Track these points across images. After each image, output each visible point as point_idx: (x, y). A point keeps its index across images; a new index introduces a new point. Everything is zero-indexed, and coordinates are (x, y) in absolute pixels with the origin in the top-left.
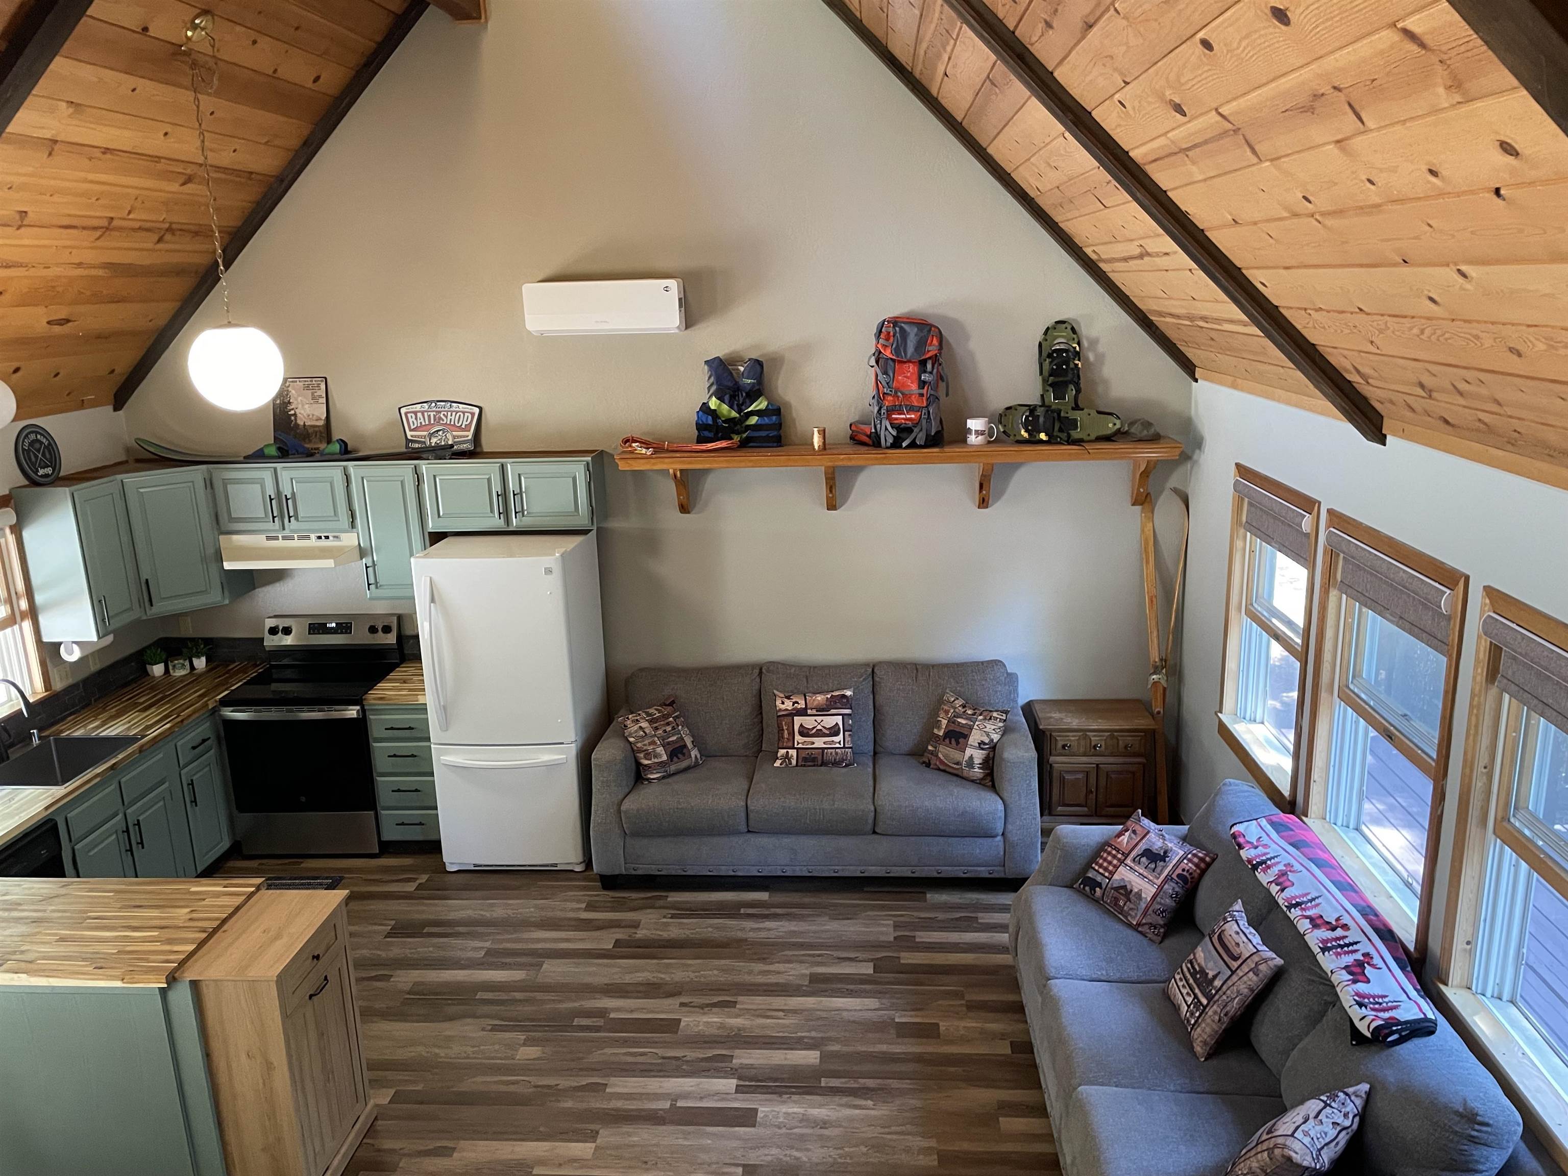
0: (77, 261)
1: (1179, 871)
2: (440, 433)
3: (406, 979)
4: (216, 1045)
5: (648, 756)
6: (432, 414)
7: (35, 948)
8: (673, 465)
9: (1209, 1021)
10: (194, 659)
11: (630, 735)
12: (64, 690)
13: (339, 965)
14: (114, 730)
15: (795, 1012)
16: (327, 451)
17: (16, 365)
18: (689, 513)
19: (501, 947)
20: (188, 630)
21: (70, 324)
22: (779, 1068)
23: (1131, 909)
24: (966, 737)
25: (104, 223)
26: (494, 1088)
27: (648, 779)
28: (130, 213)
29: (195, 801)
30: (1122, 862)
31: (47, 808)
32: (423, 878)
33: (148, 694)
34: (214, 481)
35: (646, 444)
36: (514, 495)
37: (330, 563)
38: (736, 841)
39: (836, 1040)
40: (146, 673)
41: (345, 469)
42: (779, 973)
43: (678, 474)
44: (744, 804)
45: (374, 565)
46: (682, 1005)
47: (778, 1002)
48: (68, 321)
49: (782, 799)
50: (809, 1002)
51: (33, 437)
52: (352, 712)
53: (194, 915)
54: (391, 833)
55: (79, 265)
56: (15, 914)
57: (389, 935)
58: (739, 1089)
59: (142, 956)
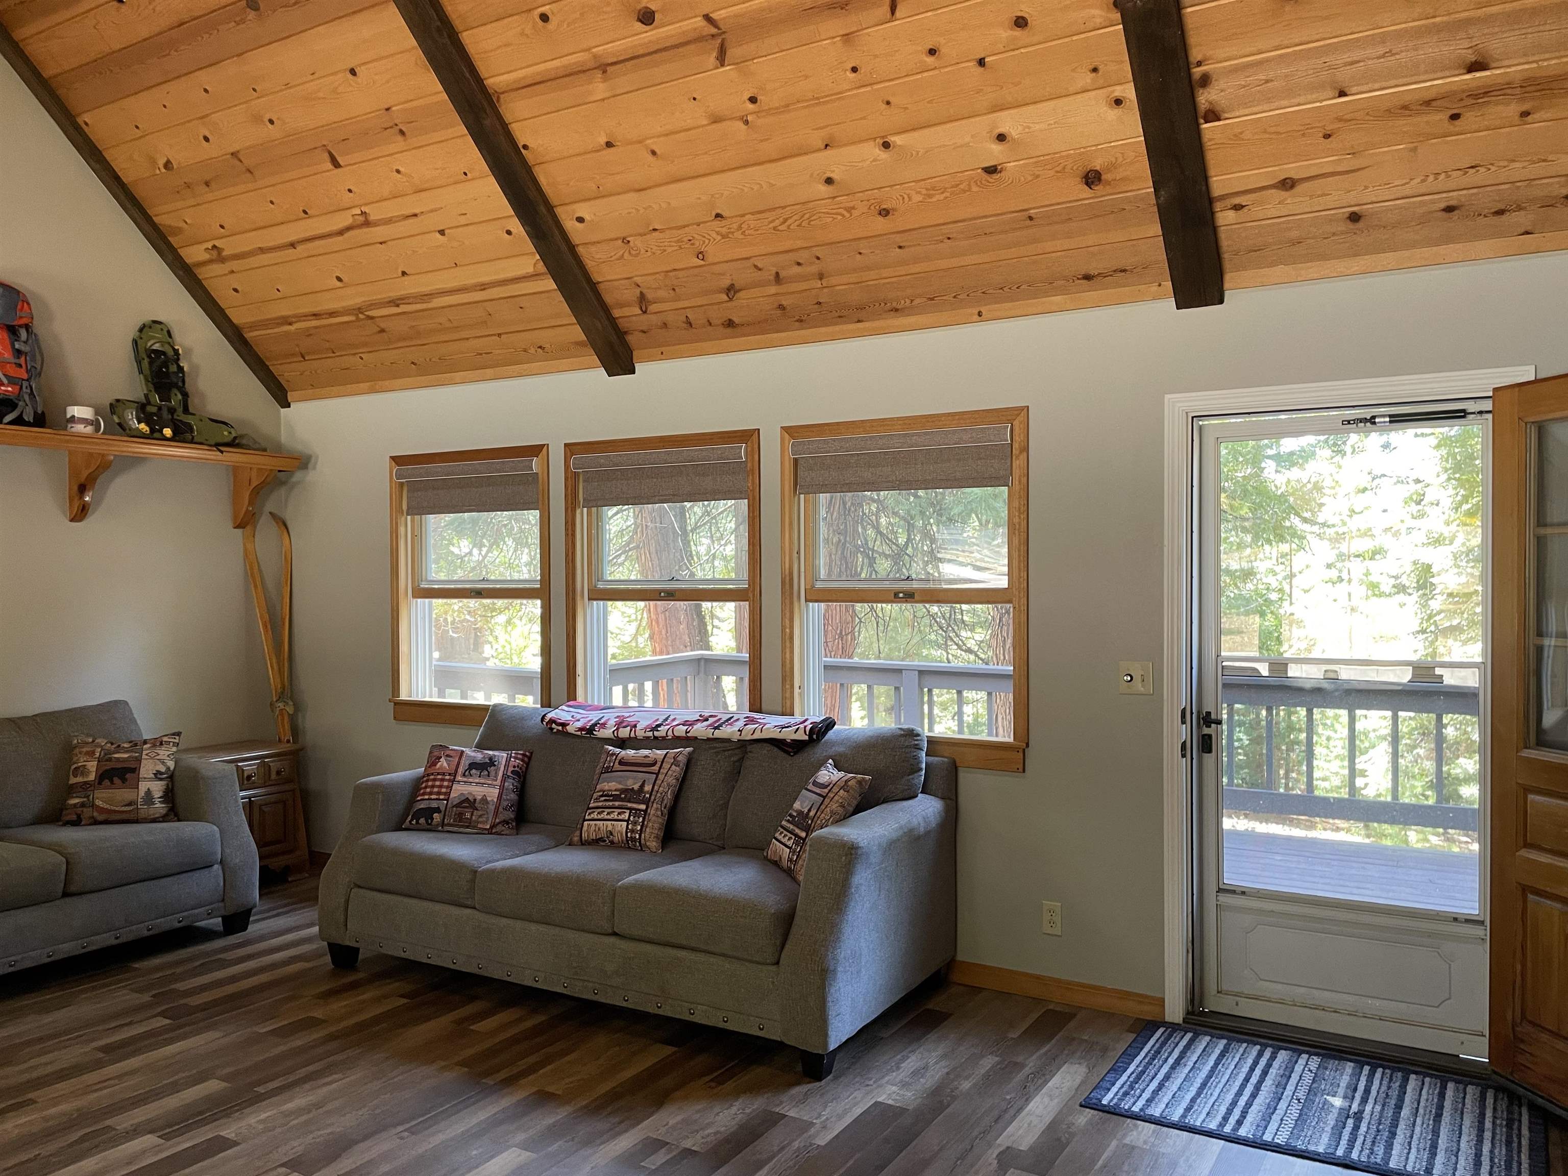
1: (511, 769)
9: (654, 818)
23: (480, 816)
24: (135, 770)
30: (453, 781)
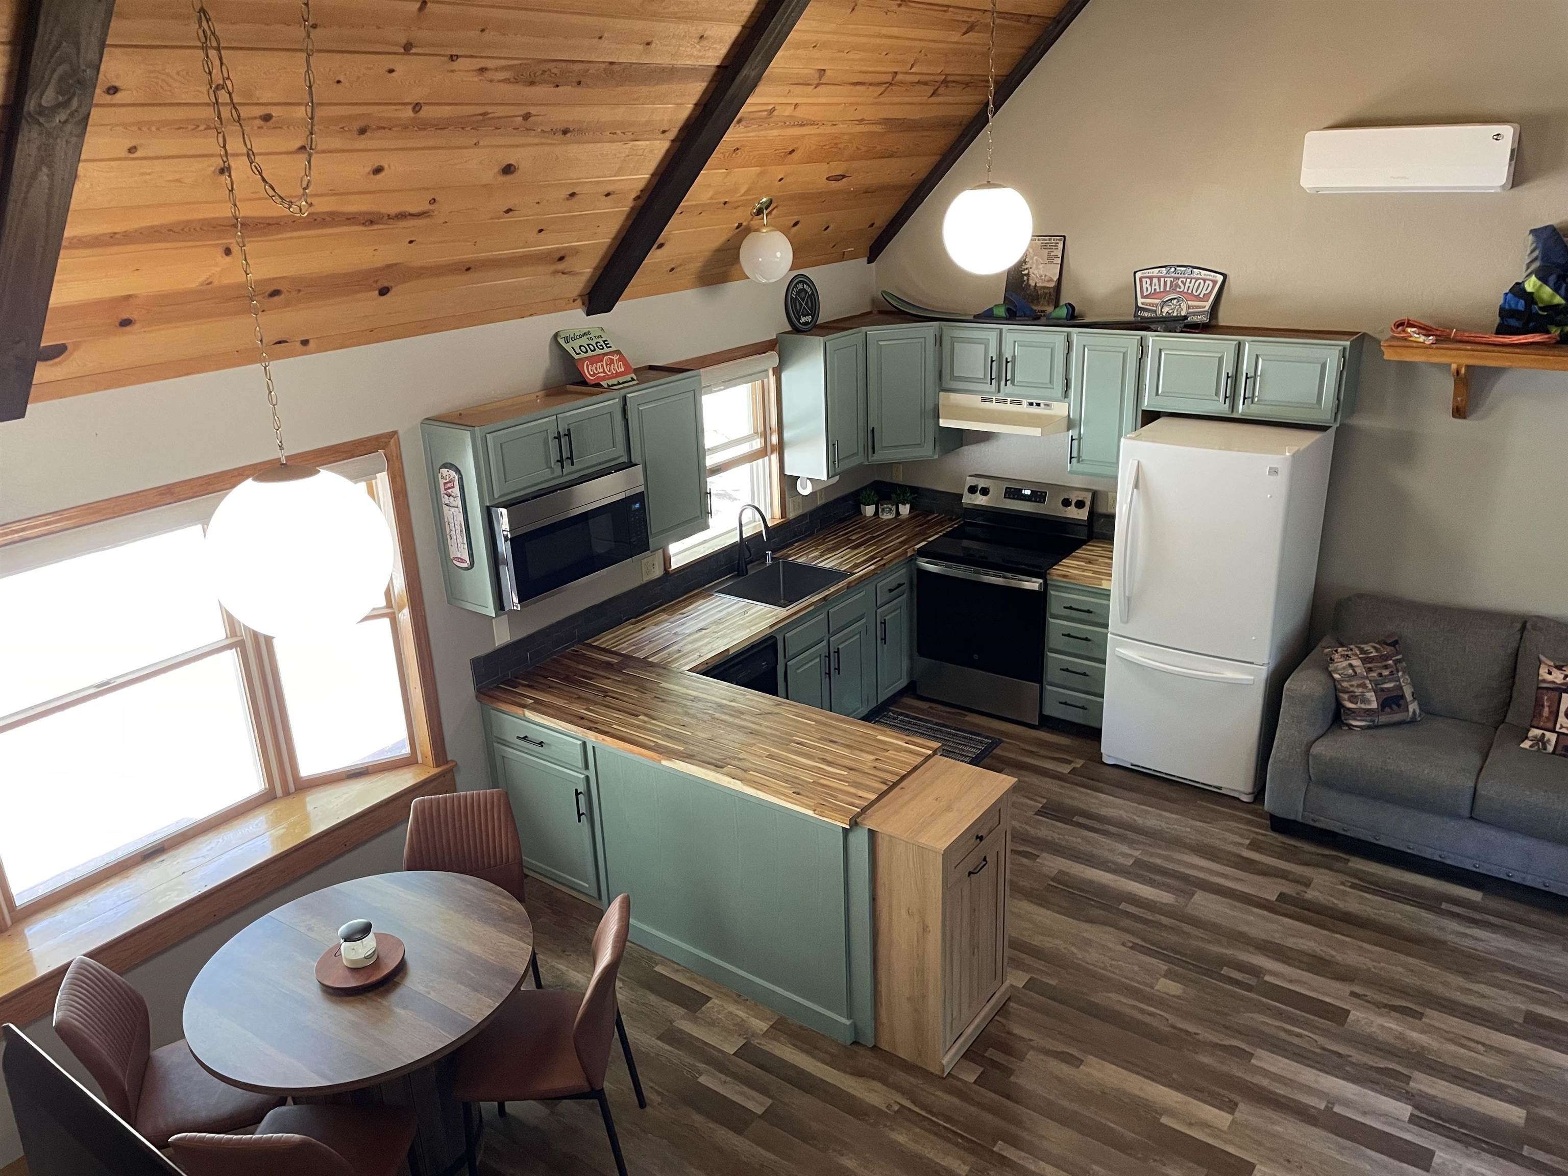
0: (859, 118)
2: (1175, 302)
3: (1053, 864)
4: (882, 893)
5: (1353, 698)
6: (1169, 280)
7: (750, 758)
8: (1459, 359)
10: (900, 506)
11: (1336, 671)
12: (794, 519)
13: (998, 849)
14: (828, 563)
15: (1499, 1051)
16: (1054, 315)
17: (795, 218)
18: (1465, 418)
19: (1151, 860)
20: (899, 478)
21: (844, 180)
22: (1469, 1112)
25: (889, 78)
26: (1128, 1011)
27: (1349, 726)
28: (912, 66)
29: (885, 639)
31: (771, 626)
32: (1078, 763)
33: (859, 533)
34: (944, 338)
35: (1426, 330)
36: (1247, 378)
37: (1037, 432)
38: (1452, 824)
39: (1551, 1104)
40: (859, 512)
41: (1069, 335)
42: (1484, 996)
43: (1463, 371)
44: (1473, 785)
45: (1080, 438)
46: (1354, 994)
47: (1480, 1032)
48: (844, 176)
49: (1528, 793)
50: (1521, 1046)
51: (800, 286)
52: (1033, 584)
53: (878, 765)
54: (1052, 709)
55: (861, 121)
56: (737, 721)
57: (1039, 813)
58: (1413, 1120)
59: (832, 792)
